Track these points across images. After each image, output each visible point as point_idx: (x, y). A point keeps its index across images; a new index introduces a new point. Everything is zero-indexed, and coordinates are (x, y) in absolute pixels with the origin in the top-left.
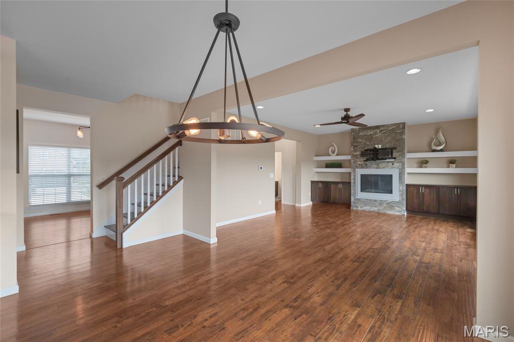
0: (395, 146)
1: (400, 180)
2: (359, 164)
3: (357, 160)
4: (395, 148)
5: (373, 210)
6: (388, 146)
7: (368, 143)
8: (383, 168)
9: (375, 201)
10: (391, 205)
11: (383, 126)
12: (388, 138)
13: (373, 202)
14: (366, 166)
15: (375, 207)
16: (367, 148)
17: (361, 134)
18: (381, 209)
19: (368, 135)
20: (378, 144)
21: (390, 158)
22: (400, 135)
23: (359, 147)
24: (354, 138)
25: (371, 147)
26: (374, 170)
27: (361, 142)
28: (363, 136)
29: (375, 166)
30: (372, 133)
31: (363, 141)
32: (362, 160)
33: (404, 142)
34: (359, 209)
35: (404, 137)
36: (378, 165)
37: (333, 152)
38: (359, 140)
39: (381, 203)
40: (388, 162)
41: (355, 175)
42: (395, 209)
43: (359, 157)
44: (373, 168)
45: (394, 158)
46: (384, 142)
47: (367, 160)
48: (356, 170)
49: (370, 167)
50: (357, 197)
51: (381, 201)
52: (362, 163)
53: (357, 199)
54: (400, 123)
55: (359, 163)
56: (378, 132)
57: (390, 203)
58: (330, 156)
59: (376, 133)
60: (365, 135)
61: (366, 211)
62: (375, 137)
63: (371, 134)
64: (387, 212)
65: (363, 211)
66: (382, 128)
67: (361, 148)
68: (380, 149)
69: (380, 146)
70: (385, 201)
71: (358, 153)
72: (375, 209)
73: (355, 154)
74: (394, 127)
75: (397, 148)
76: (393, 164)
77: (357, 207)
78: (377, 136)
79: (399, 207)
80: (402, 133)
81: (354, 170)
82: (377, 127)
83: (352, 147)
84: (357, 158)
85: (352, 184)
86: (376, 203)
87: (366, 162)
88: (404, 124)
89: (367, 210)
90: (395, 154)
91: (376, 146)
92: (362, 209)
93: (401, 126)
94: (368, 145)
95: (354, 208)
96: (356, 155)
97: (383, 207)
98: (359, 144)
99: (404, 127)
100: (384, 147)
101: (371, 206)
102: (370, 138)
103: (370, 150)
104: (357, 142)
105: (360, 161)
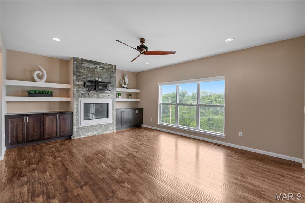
0: (110, 81)
1: (113, 107)
2: (82, 94)
3: (80, 89)
4: (110, 83)
5: (94, 134)
6: (105, 80)
7: (90, 75)
8: (102, 98)
9: (96, 126)
10: (107, 126)
11: (102, 64)
12: (106, 74)
13: (93, 128)
14: (89, 96)
15: (96, 131)
16: (89, 79)
17: (83, 65)
18: (101, 132)
19: (90, 68)
20: (98, 78)
21: (107, 90)
22: (113, 74)
23: (82, 77)
24: (77, 68)
25: (92, 79)
26: (95, 99)
27: (84, 73)
28: (86, 67)
29: (96, 96)
30: (93, 66)
31: (86, 72)
32: (85, 90)
33: (115, 79)
34: (82, 136)
35: (115, 76)
36: (99, 95)
37: (40, 78)
38: (82, 71)
39: (100, 126)
40: (105, 93)
41: (77, 105)
42: (110, 129)
43: (82, 87)
44: (95, 97)
45: (110, 91)
46: (103, 77)
47: (89, 90)
48: (79, 99)
49: (92, 97)
50: (79, 126)
51: (100, 125)
52: (85, 93)
53: (80, 128)
54: (113, 65)
55: (82, 92)
56: (98, 67)
57: (106, 125)
58: (35, 81)
59: (96, 68)
60: (88, 67)
61: (88, 137)
62: (96, 71)
63: (92, 68)
64: (105, 133)
65: (86, 137)
66: (101, 65)
67: (84, 78)
68: (100, 82)
69: (100, 80)
70: (103, 124)
71: (81, 83)
72: (96, 133)
73: (78, 83)
74: (109, 67)
75: (111, 83)
76: (108, 95)
77: (80, 135)
78: (97, 70)
79: (112, 127)
80: (114, 73)
81: (77, 100)
82: (98, 63)
83: (75, 76)
84: (80, 87)
85: (74, 114)
86: (97, 128)
87: (89, 93)
88: (115, 66)
89: (90, 136)
90: (110, 88)
91: (97, 79)
92: (84, 136)
93: (113, 67)
94: (90, 77)
95: (77, 138)
96: (78, 85)
97: (101, 130)
98: (81, 74)
99: (115, 69)
100: (102, 81)
101: (92, 131)
102: (92, 71)
103: (92, 82)
104: (80, 72)
105: (83, 91)
